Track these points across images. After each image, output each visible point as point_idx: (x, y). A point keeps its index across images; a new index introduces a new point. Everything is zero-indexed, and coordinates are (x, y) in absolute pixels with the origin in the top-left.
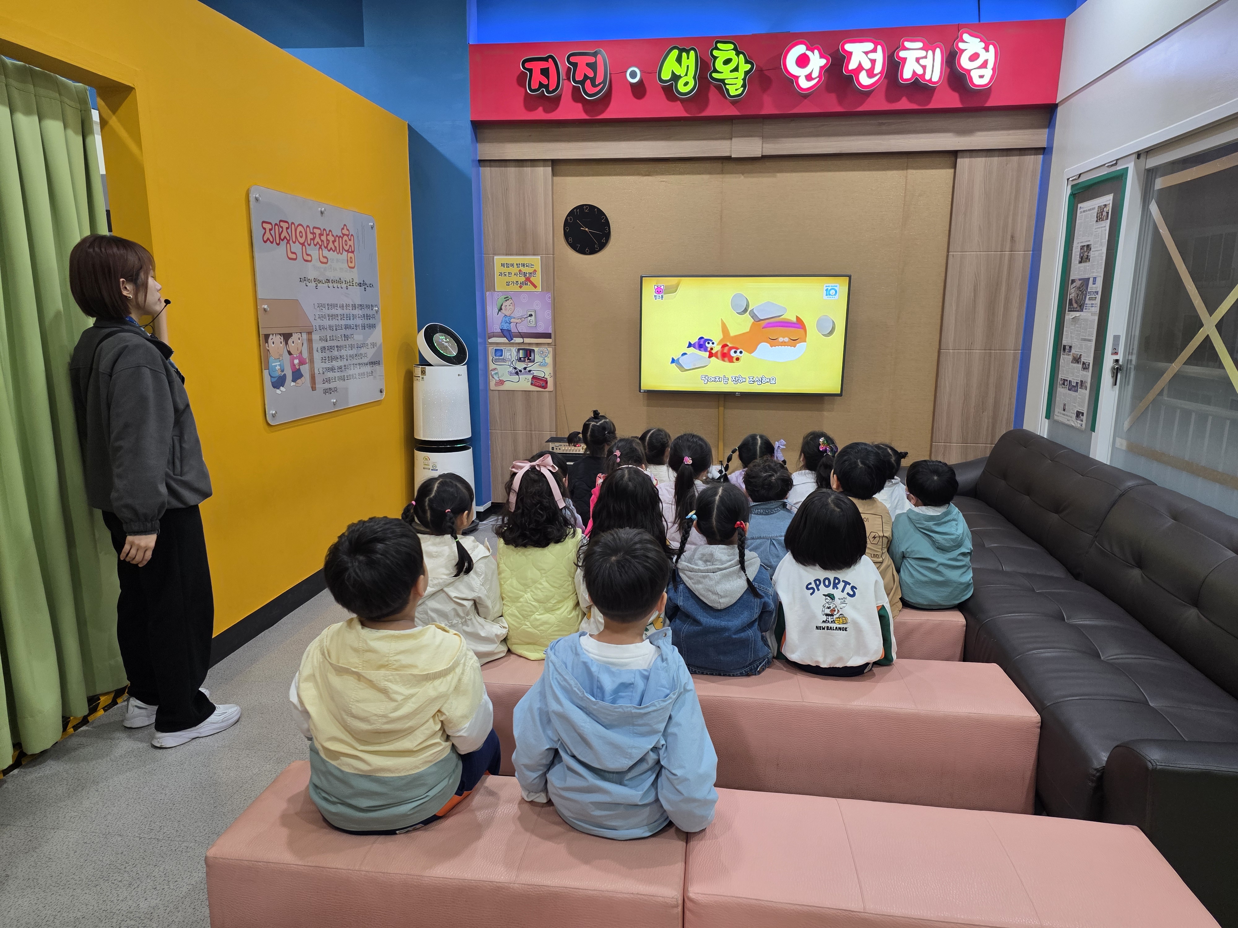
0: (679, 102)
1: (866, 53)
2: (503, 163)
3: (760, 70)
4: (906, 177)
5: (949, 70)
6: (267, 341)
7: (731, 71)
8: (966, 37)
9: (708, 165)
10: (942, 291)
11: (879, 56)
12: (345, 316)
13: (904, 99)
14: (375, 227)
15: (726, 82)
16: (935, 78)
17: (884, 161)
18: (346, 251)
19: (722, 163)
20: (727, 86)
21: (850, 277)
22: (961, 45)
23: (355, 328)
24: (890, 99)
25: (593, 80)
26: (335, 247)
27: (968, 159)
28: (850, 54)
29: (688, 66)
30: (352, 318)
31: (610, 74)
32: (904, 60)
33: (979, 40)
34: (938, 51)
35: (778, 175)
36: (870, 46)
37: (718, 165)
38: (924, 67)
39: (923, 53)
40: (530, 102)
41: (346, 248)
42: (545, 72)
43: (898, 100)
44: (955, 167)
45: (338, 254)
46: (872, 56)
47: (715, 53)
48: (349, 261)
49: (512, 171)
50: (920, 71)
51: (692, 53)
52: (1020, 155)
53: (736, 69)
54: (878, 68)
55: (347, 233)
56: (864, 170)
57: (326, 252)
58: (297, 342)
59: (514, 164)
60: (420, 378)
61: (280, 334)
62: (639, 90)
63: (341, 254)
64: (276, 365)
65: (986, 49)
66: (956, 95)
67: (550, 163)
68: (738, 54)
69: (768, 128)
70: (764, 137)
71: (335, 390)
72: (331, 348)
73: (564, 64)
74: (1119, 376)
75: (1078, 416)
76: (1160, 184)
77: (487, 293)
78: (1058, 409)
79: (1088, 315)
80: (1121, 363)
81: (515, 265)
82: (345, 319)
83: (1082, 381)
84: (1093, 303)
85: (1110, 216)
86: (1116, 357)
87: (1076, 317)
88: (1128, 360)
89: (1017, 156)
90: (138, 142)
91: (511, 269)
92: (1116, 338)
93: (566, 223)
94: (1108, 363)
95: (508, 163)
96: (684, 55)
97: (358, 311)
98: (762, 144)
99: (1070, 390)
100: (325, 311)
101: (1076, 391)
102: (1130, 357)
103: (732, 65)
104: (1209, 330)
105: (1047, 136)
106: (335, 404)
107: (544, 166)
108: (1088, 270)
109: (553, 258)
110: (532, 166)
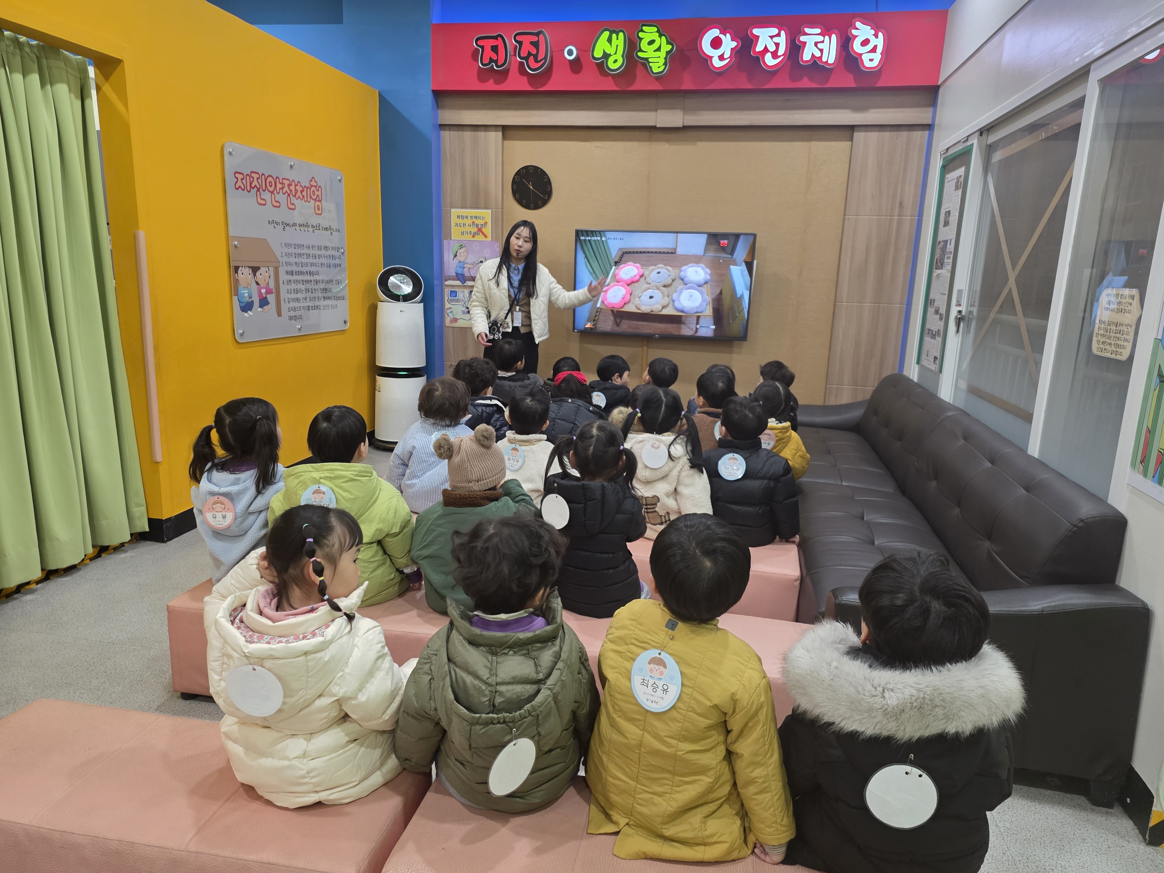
0: (610, 77)
1: (772, 37)
2: (461, 128)
3: (680, 50)
4: (810, 148)
5: (844, 54)
6: (236, 272)
7: (654, 51)
8: (858, 24)
9: (637, 133)
11: (782, 40)
12: (311, 255)
13: (805, 79)
14: (343, 181)
15: (650, 60)
17: (791, 134)
18: (313, 200)
19: (650, 132)
20: (651, 64)
21: (755, 236)
22: (854, 32)
23: (320, 266)
24: (793, 79)
25: (536, 57)
26: (303, 196)
27: (864, 133)
28: (757, 37)
29: (617, 46)
30: (317, 257)
31: (552, 52)
32: (805, 43)
33: (870, 28)
34: (834, 37)
35: (698, 143)
36: (775, 31)
37: (646, 134)
38: (821, 51)
39: (821, 38)
40: (483, 75)
41: (314, 197)
42: (495, 49)
43: (800, 79)
44: (851, 139)
45: (306, 201)
46: (776, 40)
47: (641, 35)
48: (316, 209)
49: (468, 135)
50: (818, 54)
51: (621, 35)
52: (909, 130)
53: (659, 49)
54: (781, 51)
55: (315, 184)
57: (294, 200)
58: (264, 275)
59: (469, 128)
61: (249, 267)
62: (576, 65)
63: (309, 202)
64: (245, 293)
65: (876, 36)
66: (851, 76)
67: (501, 128)
68: (660, 35)
69: (688, 102)
70: (685, 110)
71: (300, 317)
72: (297, 282)
73: (511, 43)
74: (962, 325)
75: (934, 361)
76: (997, 156)
77: (445, 241)
78: (924, 356)
79: (945, 272)
80: (963, 313)
81: (469, 217)
82: (311, 258)
83: (938, 330)
84: (948, 261)
85: (962, 185)
86: (960, 309)
87: (938, 274)
88: (970, 312)
89: (906, 131)
90: (126, 104)
91: (465, 221)
92: (960, 292)
93: (514, 182)
94: (953, 313)
95: (465, 128)
96: (614, 36)
97: (323, 252)
98: (684, 116)
99: (931, 338)
100: (292, 250)
101: (935, 339)
102: (972, 309)
103: (655, 46)
104: (1012, 283)
105: (931, 114)
106: (299, 330)
107: (496, 131)
108: (947, 233)
109: (502, 212)
110: (485, 131)
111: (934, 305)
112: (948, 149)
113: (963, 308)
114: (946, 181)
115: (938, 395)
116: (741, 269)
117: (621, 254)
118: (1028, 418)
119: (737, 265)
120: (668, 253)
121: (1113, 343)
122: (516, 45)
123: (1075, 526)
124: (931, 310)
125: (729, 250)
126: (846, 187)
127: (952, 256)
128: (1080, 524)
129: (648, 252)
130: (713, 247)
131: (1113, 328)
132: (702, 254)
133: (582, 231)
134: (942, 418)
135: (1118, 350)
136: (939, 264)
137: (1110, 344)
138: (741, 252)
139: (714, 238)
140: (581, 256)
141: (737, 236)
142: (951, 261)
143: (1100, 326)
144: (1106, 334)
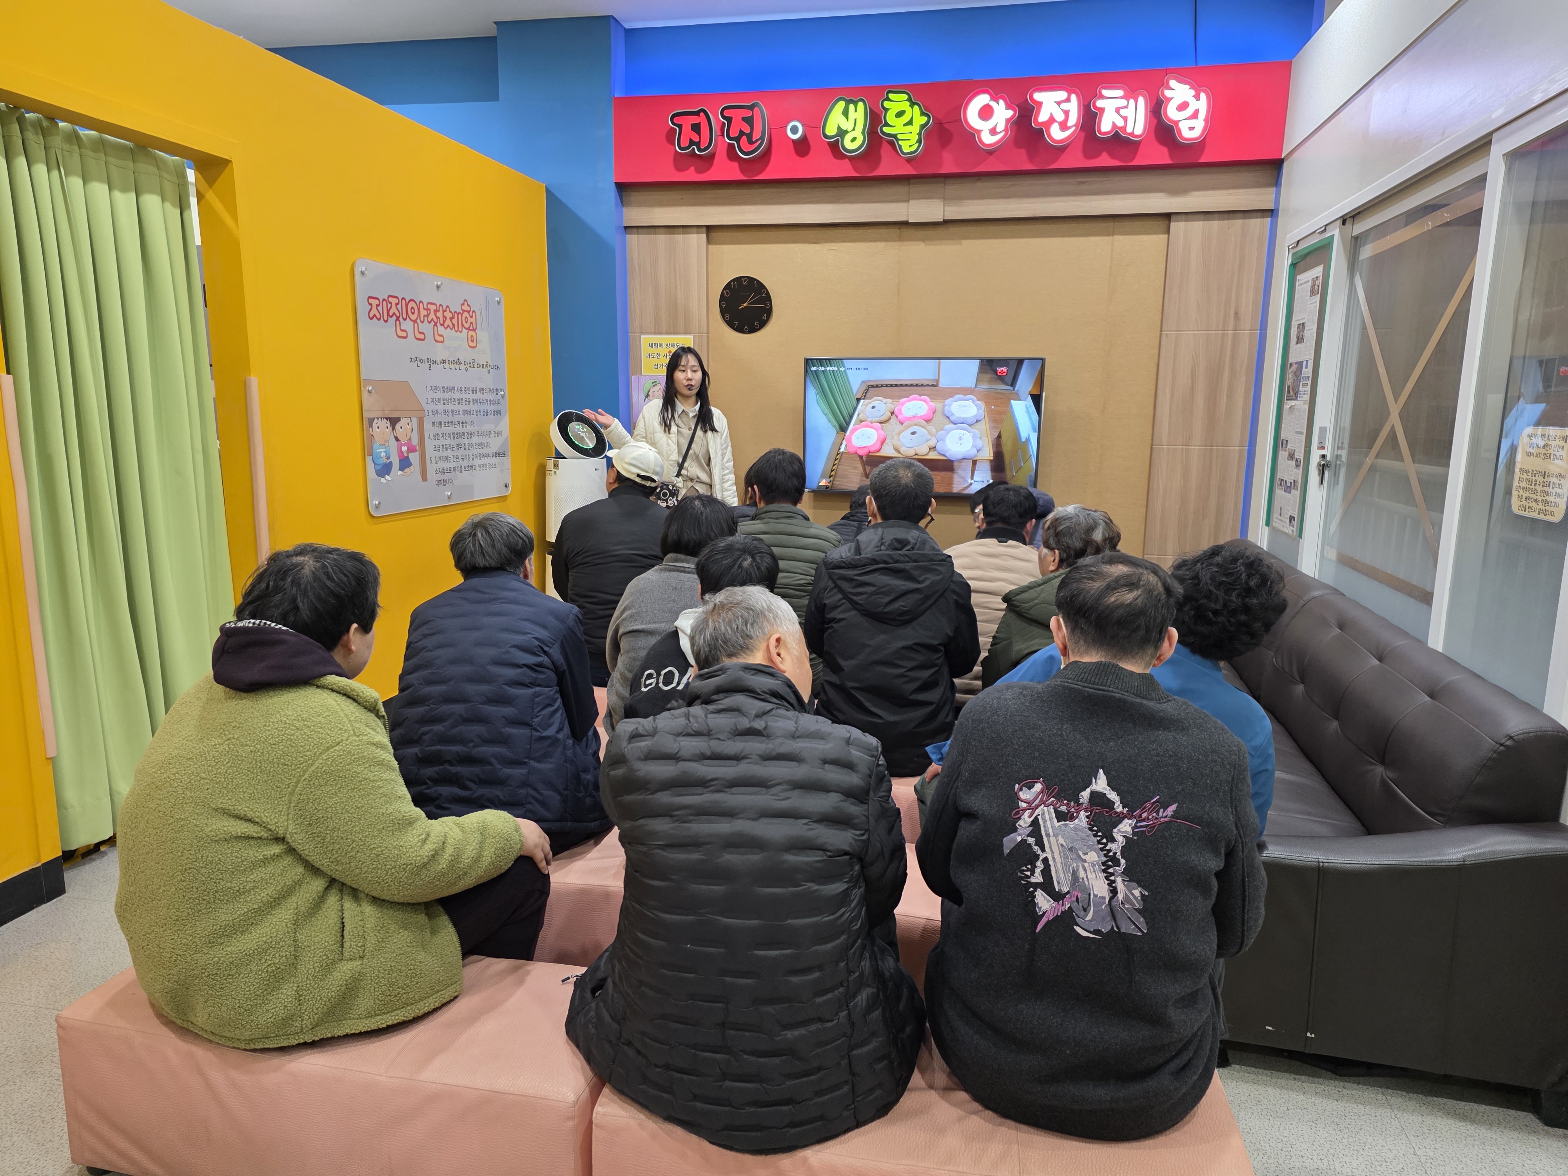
0: (847, 160)
1: (1059, 103)
2: (652, 230)
3: (938, 123)
4: (1112, 244)
5: (1156, 121)
6: (371, 426)
7: (904, 125)
8: (1173, 83)
9: (883, 231)
10: (1155, 377)
11: (1073, 106)
12: (464, 400)
13: (1105, 154)
14: (502, 302)
15: (899, 137)
16: (1139, 130)
17: (1086, 226)
18: (466, 328)
19: (900, 229)
20: (900, 142)
21: (1043, 360)
22: (1168, 93)
23: (475, 414)
24: (1088, 155)
25: (750, 136)
26: (453, 325)
27: (1184, 223)
28: (1040, 104)
29: (855, 120)
30: (471, 403)
31: (770, 129)
32: (1102, 110)
33: (1188, 87)
34: (1141, 100)
35: (964, 242)
36: (1062, 95)
37: (894, 231)
38: (1125, 119)
39: (1123, 102)
40: (681, 162)
41: (467, 325)
42: (696, 128)
43: (1097, 155)
44: (1168, 232)
45: (456, 331)
46: (1065, 106)
47: (887, 104)
48: (470, 341)
49: (662, 238)
50: (1120, 123)
51: (861, 105)
52: (1244, 218)
53: (910, 123)
54: (1073, 120)
55: (468, 309)
56: (1063, 236)
57: (441, 330)
58: (405, 428)
59: (663, 230)
60: (553, 472)
61: (386, 419)
62: (802, 147)
63: (461, 332)
64: (382, 452)
65: (1197, 97)
66: (1165, 150)
67: (704, 230)
68: (912, 104)
69: (952, 188)
70: (944, 199)
71: (451, 481)
72: (445, 435)
73: (717, 118)
74: (1327, 473)
75: (1290, 521)
76: (1367, 252)
77: (633, 377)
78: (1275, 515)
79: (1301, 404)
80: (1328, 459)
81: (665, 346)
82: (464, 403)
83: (1294, 481)
84: (1305, 390)
85: (1321, 290)
86: (1323, 452)
87: (1291, 406)
88: (1337, 455)
89: (1240, 219)
90: (235, 217)
91: (659, 350)
92: (1323, 430)
93: (722, 298)
94: (1315, 459)
95: (657, 230)
96: (852, 107)
97: (479, 396)
98: (944, 207)
99: (1285, 491)
100: (440, 395)
101: (1290, 492)
102: (1340, 452)
103: (906, 118)
104: (1394, 419)
105: (1274, 196)
106: (449, 497)
107: (698, 233)
108: (1302, 353)
109: (708, 337)
110: (684, 233)
111: (1286, 447)
112: (1298, 242)
113: (1328, 452)
114: (1297, 284)
115: (1298, 568)
116: (1026, 405)
117: (864, 387)
118: (1426, 598)
119: (1020, 400)
120: (928, 385)
121: (1540, 499)
122: (724, 123)
123: (1501, 745)
124: (1283, 455)
125: (1009, 379)
126: (1162, 293)
127: (1309, 383)
128: (1508, 743)
129: (901, 385)
130: (988, 376)
131: (1540, 479)
132: (973, 386)
133: (811, 360)
134: (1306, 598)
135: (1547, 508)
136: (1292, 393)
137: (1536, 501)
138: (1025, 382)
139: (989, 365)
140: (812, 393)
141: (1020, 362)
142: (1308, 388)
143: (1522, 476)
144: (1531, 487)
